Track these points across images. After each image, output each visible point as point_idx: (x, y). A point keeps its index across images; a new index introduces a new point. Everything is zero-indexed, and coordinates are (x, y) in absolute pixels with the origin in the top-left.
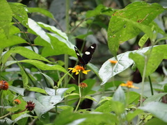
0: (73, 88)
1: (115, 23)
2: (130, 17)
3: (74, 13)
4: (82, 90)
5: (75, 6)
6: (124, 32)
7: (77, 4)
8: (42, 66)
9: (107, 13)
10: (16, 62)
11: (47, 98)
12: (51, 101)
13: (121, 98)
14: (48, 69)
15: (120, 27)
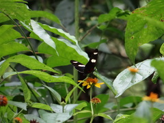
0: (84, 104)
1: (134, 22)
2: (152, 16)
3: (83, 18)
4: (94, 106)
5: (83, 10)
6: (145, 33)
7: (86, 8)
8: (46, 77)
9: (123, 18)
10: (15, 73)
11: (52, 115)
12: (58, 119)
13: (145, 115)
14: (54, 81)
15: (140, 27)
